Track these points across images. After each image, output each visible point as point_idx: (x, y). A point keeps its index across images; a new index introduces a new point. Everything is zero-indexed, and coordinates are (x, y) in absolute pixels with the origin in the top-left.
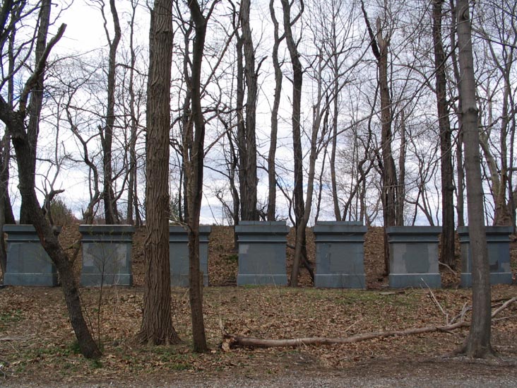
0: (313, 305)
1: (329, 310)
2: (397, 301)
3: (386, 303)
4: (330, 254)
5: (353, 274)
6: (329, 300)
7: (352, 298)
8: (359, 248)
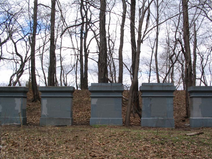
0: (133, 144)
1: (145, 150)
2: (200, 142)
3: (191, 143)
4: (151, 105)
5: (166, 118)
6: (146, 140)
7: (164, 138)
8: (170, 101)
